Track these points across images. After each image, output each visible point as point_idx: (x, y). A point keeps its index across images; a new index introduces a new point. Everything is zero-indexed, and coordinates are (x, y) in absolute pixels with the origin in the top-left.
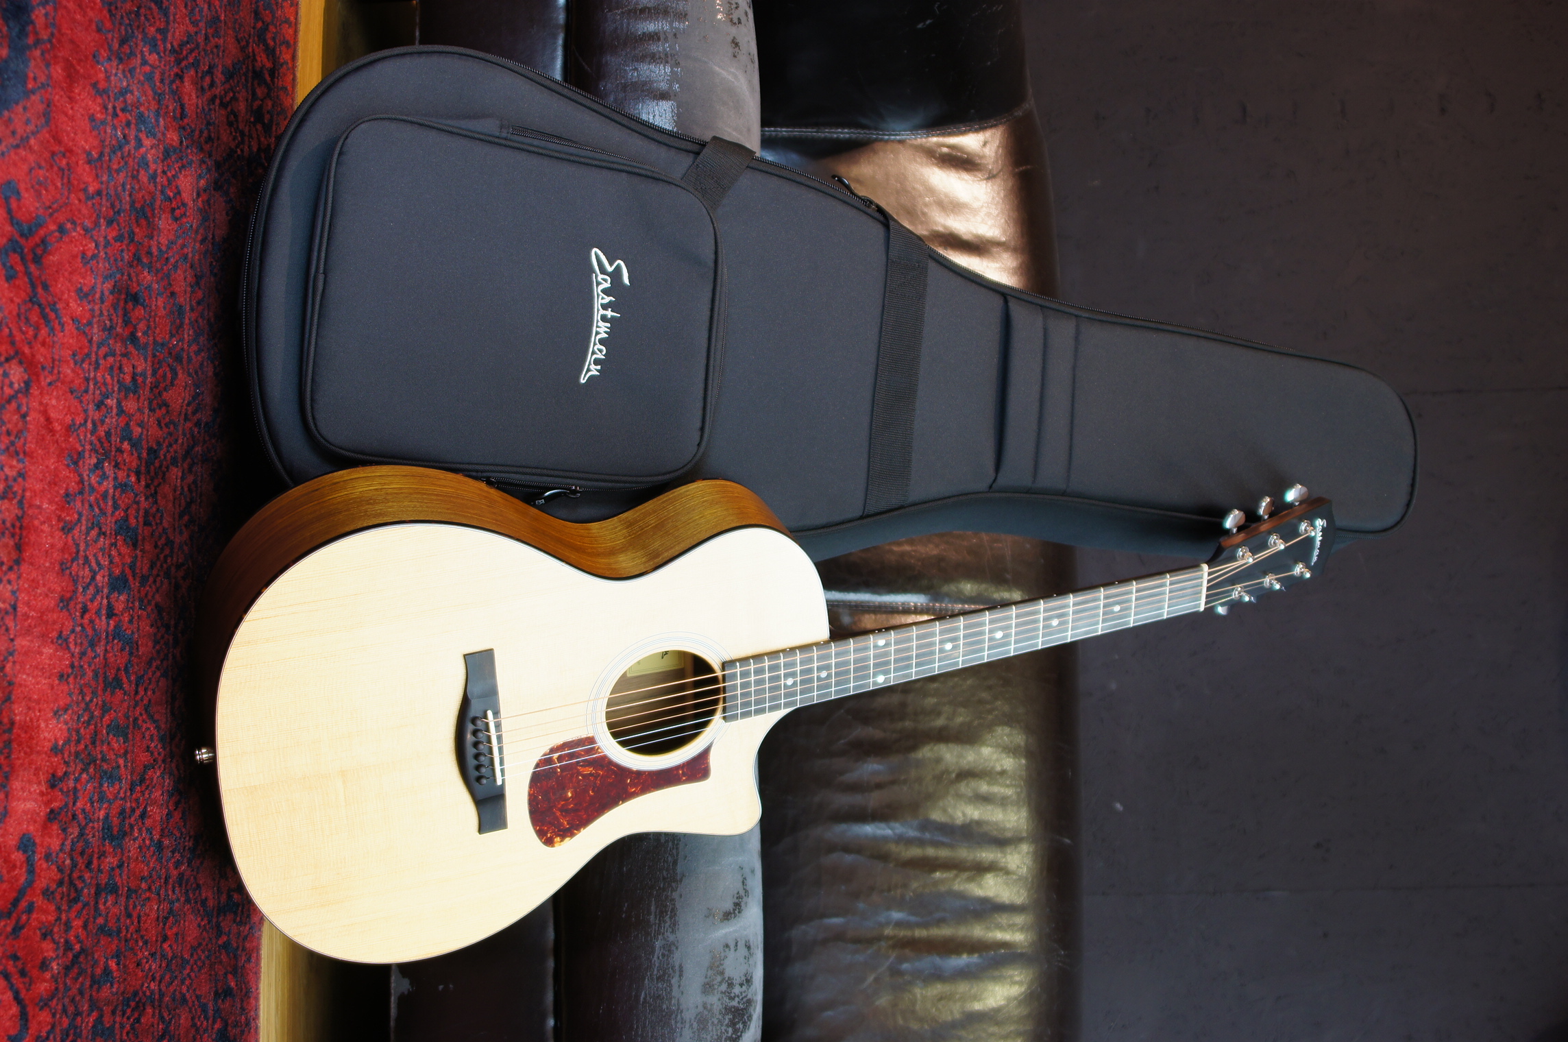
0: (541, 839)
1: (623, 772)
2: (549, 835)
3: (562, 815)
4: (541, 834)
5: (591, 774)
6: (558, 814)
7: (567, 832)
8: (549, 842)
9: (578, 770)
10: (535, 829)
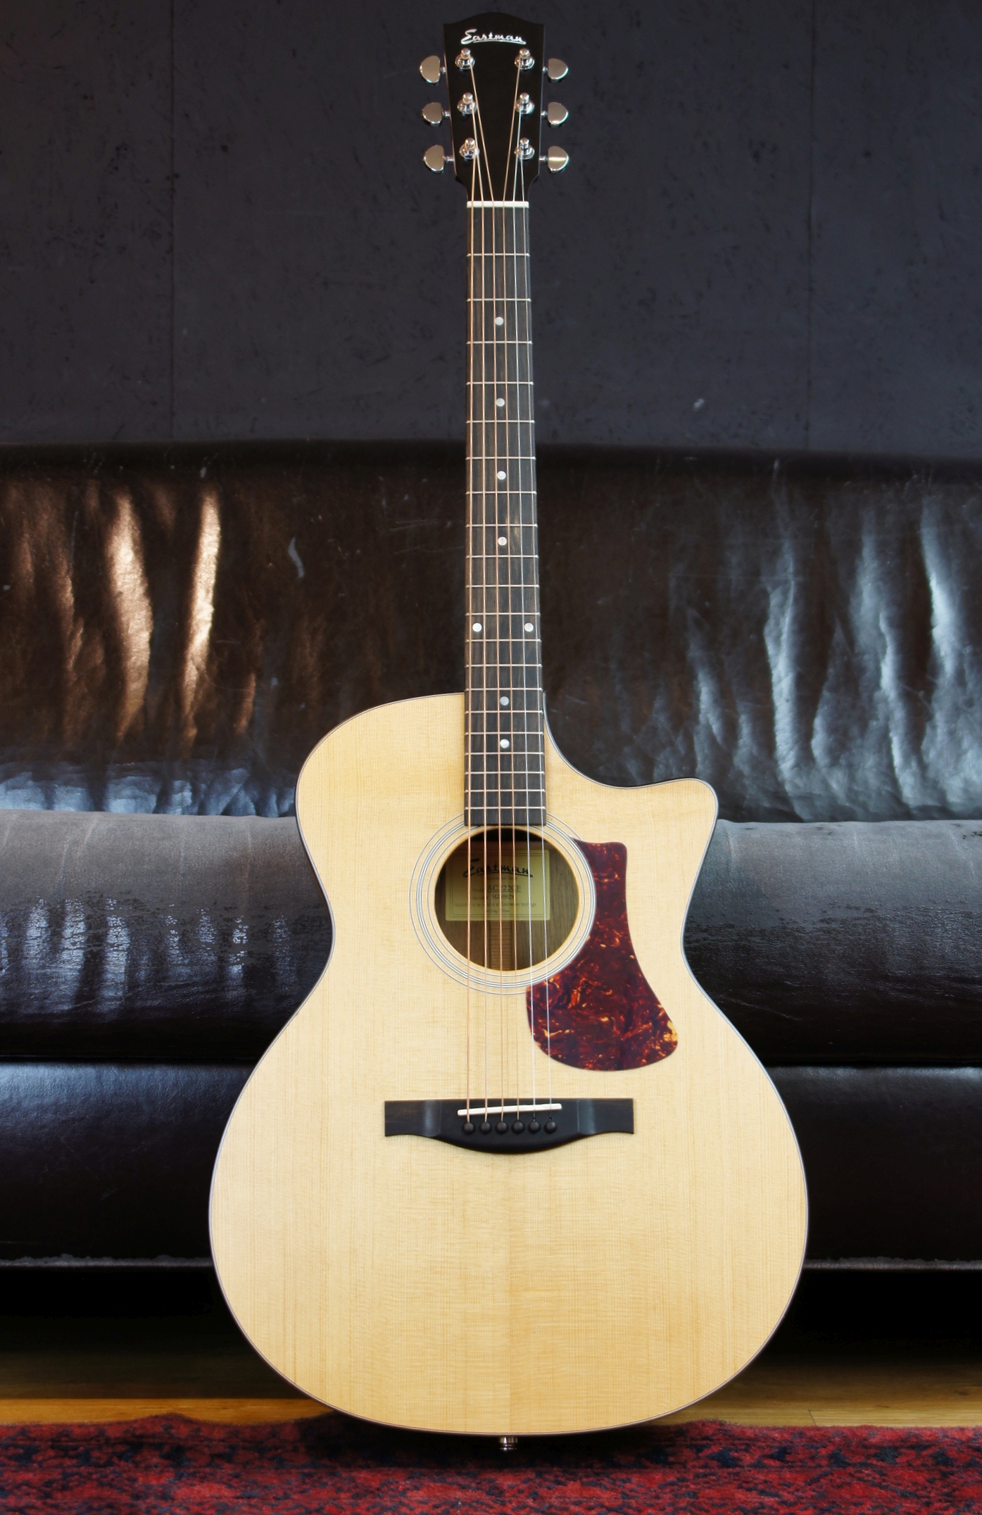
0: (662, 1058)
1: (588, 952)
2: (658, 1048)
3: (632, 1031)
4: (653, 1058)
5: (583, 992)
6: (629, 1034)
7: (660, 1022)
8: (669, 1048)
9: (573, 1007)
10: (644, 1065)
